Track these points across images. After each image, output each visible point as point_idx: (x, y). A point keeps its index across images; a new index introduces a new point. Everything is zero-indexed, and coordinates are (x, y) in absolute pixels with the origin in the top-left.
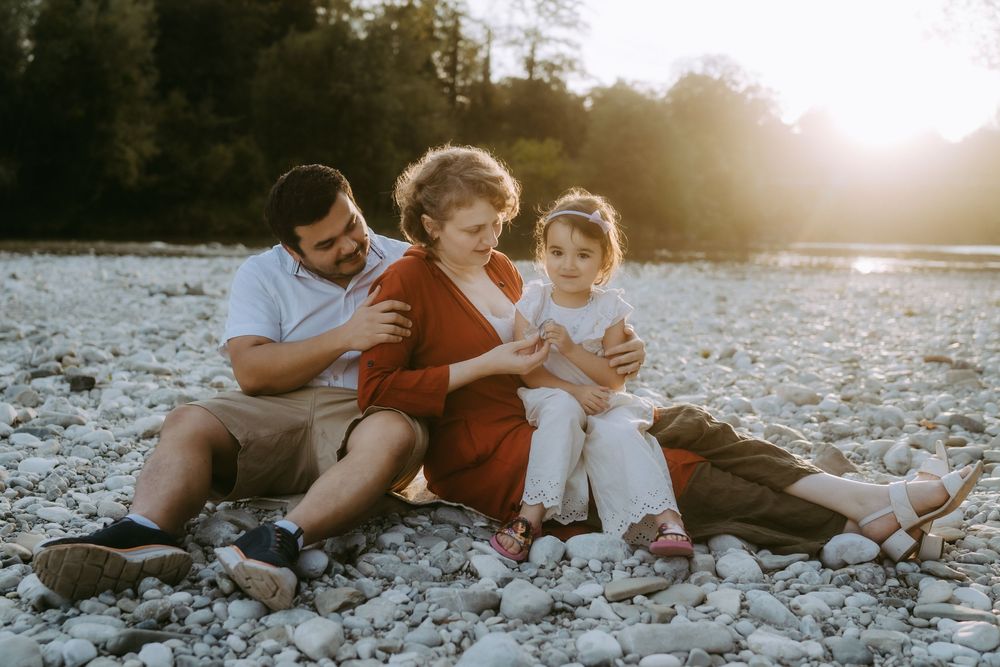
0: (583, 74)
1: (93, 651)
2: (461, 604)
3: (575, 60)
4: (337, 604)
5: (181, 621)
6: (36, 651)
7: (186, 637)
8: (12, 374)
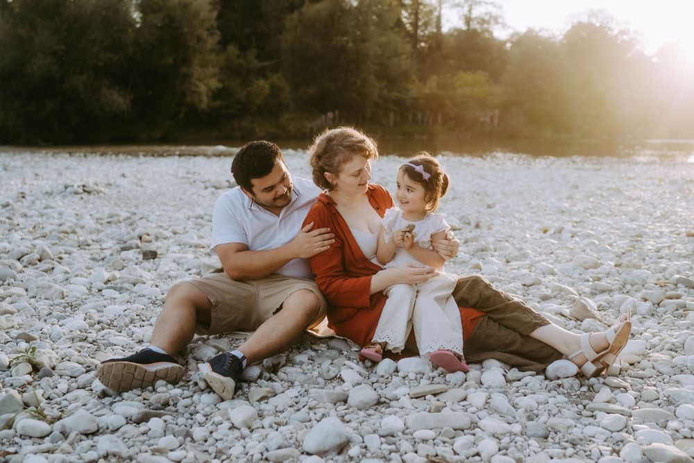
0: (504, 25)
1: (124, 421)
2: (326, 399)
3: (500, 16)
4: (259, 397)
5: (175, 405)
6: (94, 421)
7: (175, 414)
8: (111, 248)
